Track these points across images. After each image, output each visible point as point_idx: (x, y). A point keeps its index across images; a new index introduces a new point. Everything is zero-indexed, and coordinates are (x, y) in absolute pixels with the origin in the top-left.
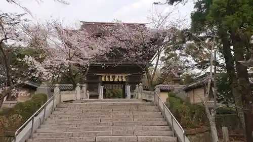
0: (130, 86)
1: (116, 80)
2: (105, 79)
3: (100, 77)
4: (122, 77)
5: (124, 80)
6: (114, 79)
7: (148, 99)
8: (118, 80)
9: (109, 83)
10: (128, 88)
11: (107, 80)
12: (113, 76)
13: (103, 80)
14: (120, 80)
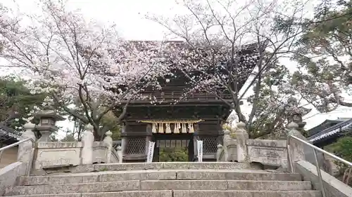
0: (202, 142)
1: (176, 131)
2: (157, 130)
3: (149, 126)
4: (187, 125)
5: (192, 130)
6: (172, 129)
7: (266, 162)
8: (180, 130)
9: (165, 136)
10: (199, 144)
11: (161, 130)
12: (171, 124)
13: (154, 130)
14: (184, 131)
